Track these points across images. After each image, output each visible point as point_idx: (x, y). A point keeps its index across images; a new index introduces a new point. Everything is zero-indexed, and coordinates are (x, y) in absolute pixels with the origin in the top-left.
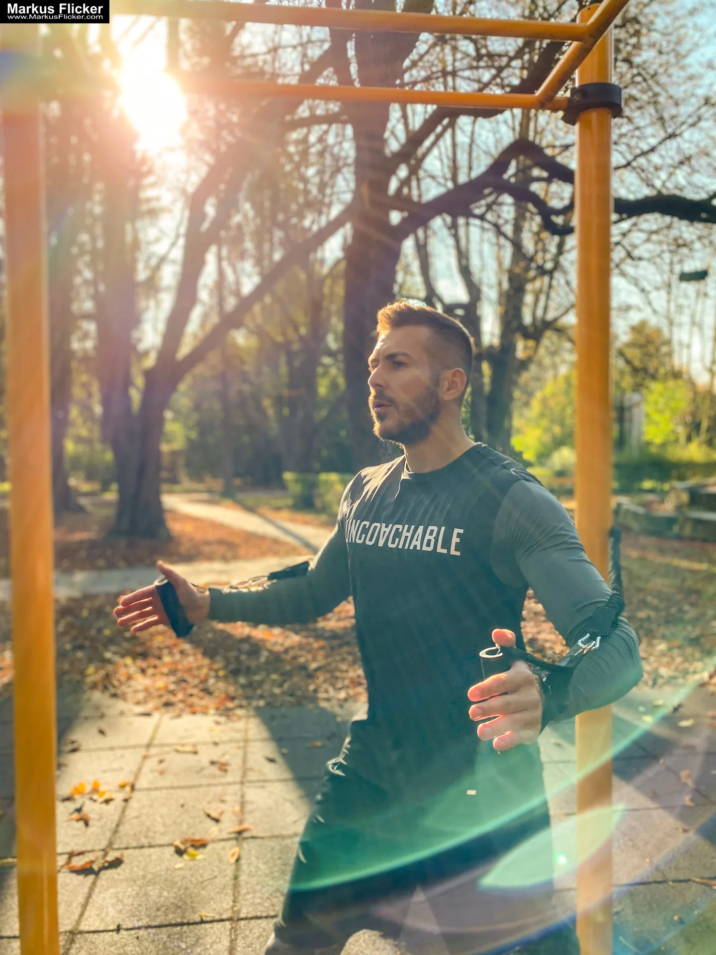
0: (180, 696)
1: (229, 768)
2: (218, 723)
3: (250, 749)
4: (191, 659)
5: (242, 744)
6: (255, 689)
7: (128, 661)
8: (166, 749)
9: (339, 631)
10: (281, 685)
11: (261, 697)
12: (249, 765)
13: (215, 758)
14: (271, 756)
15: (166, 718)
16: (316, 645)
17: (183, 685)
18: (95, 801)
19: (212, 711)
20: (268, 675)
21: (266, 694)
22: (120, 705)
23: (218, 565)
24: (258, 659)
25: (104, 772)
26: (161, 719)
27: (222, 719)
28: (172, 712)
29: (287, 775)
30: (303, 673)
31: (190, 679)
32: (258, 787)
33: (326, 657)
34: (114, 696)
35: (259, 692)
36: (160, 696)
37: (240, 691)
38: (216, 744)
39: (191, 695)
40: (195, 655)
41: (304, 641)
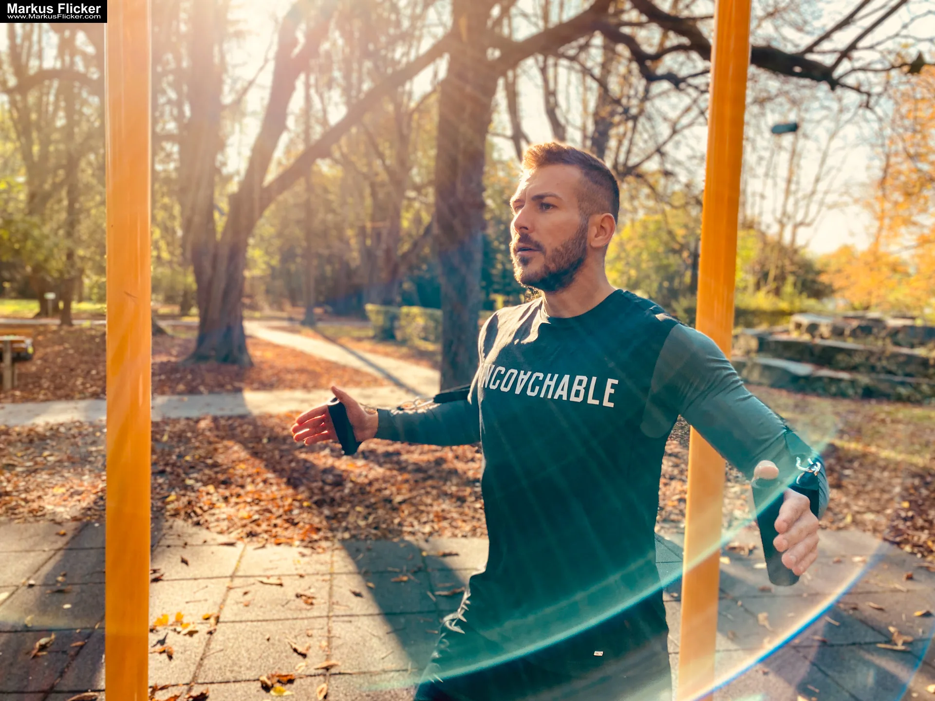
0: (264, 526)
1: (314, 601)
2: (303, 555)
3: (335, 582)
4: (274, 488)
5: (328, 577)
6: (340, 522)
7: (211, 489)
8: (252, 580)
9: (423, 465)
10: (366, 518)
11: (346, 529)
12: (334, 600)
13: (300, 592)
14: (357, 590)
15: (250, 548)
16: (400, 478)
17: (268, 515)
18: (179, 633)
19: (297, 543)
20: (353, 507)
21: (350, 526)
22: (203, 534)
23: (299, 394)
24: (342, 491)
25: (187, 603)
26: (244, 550)
27: (307, 551)
28: (256, 542)
29: (374, 610)
30: (389, 506)
31: (274, 510)
32: (344, 622)
33: (411, 490)
34: (198, 524)
35: (344, 524)
36: (244, 526)
37: (325, 523)
38: (301, 576)
39: (275, 526)
40: (278, 484)
41: (388, 473)
